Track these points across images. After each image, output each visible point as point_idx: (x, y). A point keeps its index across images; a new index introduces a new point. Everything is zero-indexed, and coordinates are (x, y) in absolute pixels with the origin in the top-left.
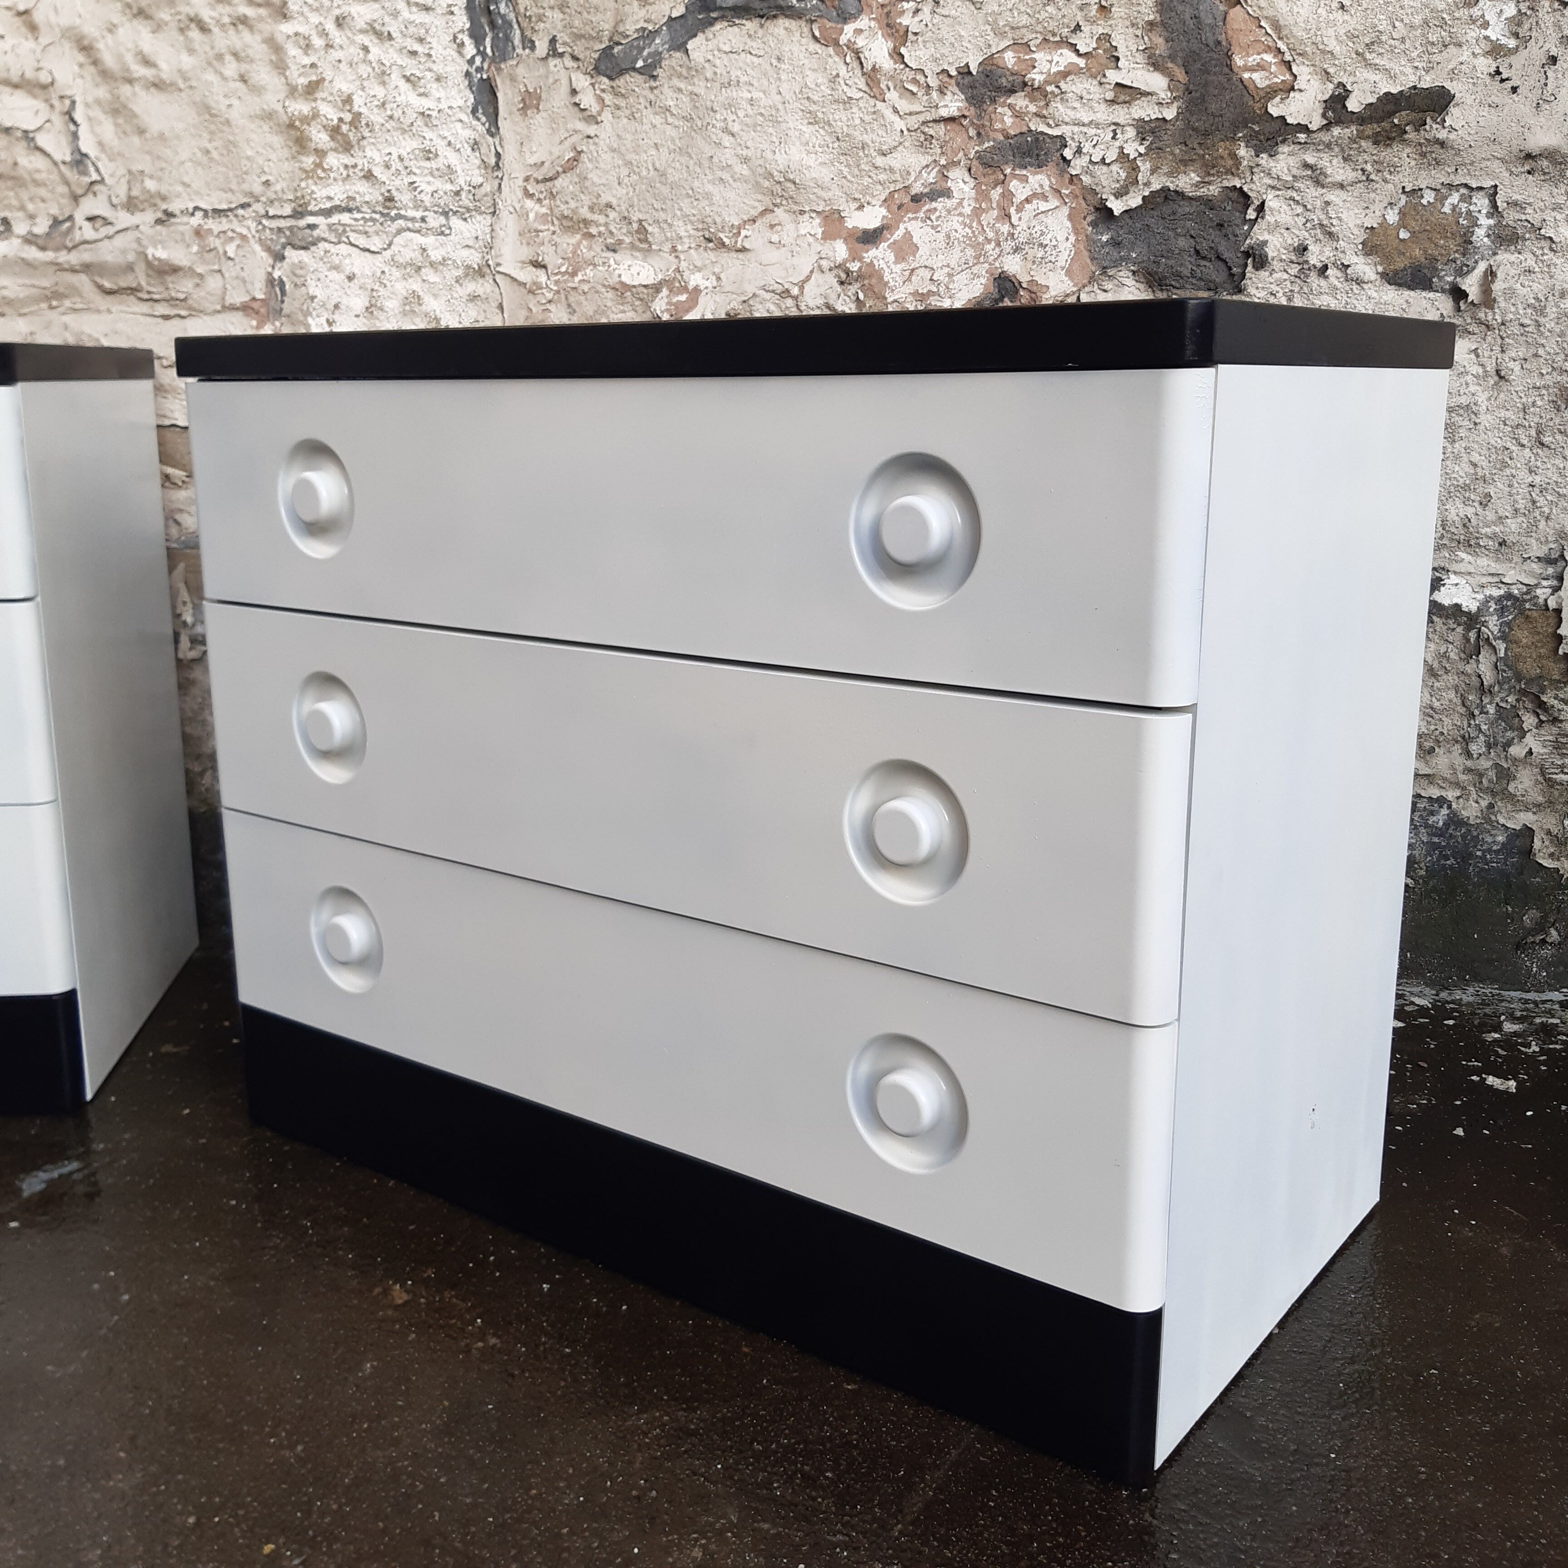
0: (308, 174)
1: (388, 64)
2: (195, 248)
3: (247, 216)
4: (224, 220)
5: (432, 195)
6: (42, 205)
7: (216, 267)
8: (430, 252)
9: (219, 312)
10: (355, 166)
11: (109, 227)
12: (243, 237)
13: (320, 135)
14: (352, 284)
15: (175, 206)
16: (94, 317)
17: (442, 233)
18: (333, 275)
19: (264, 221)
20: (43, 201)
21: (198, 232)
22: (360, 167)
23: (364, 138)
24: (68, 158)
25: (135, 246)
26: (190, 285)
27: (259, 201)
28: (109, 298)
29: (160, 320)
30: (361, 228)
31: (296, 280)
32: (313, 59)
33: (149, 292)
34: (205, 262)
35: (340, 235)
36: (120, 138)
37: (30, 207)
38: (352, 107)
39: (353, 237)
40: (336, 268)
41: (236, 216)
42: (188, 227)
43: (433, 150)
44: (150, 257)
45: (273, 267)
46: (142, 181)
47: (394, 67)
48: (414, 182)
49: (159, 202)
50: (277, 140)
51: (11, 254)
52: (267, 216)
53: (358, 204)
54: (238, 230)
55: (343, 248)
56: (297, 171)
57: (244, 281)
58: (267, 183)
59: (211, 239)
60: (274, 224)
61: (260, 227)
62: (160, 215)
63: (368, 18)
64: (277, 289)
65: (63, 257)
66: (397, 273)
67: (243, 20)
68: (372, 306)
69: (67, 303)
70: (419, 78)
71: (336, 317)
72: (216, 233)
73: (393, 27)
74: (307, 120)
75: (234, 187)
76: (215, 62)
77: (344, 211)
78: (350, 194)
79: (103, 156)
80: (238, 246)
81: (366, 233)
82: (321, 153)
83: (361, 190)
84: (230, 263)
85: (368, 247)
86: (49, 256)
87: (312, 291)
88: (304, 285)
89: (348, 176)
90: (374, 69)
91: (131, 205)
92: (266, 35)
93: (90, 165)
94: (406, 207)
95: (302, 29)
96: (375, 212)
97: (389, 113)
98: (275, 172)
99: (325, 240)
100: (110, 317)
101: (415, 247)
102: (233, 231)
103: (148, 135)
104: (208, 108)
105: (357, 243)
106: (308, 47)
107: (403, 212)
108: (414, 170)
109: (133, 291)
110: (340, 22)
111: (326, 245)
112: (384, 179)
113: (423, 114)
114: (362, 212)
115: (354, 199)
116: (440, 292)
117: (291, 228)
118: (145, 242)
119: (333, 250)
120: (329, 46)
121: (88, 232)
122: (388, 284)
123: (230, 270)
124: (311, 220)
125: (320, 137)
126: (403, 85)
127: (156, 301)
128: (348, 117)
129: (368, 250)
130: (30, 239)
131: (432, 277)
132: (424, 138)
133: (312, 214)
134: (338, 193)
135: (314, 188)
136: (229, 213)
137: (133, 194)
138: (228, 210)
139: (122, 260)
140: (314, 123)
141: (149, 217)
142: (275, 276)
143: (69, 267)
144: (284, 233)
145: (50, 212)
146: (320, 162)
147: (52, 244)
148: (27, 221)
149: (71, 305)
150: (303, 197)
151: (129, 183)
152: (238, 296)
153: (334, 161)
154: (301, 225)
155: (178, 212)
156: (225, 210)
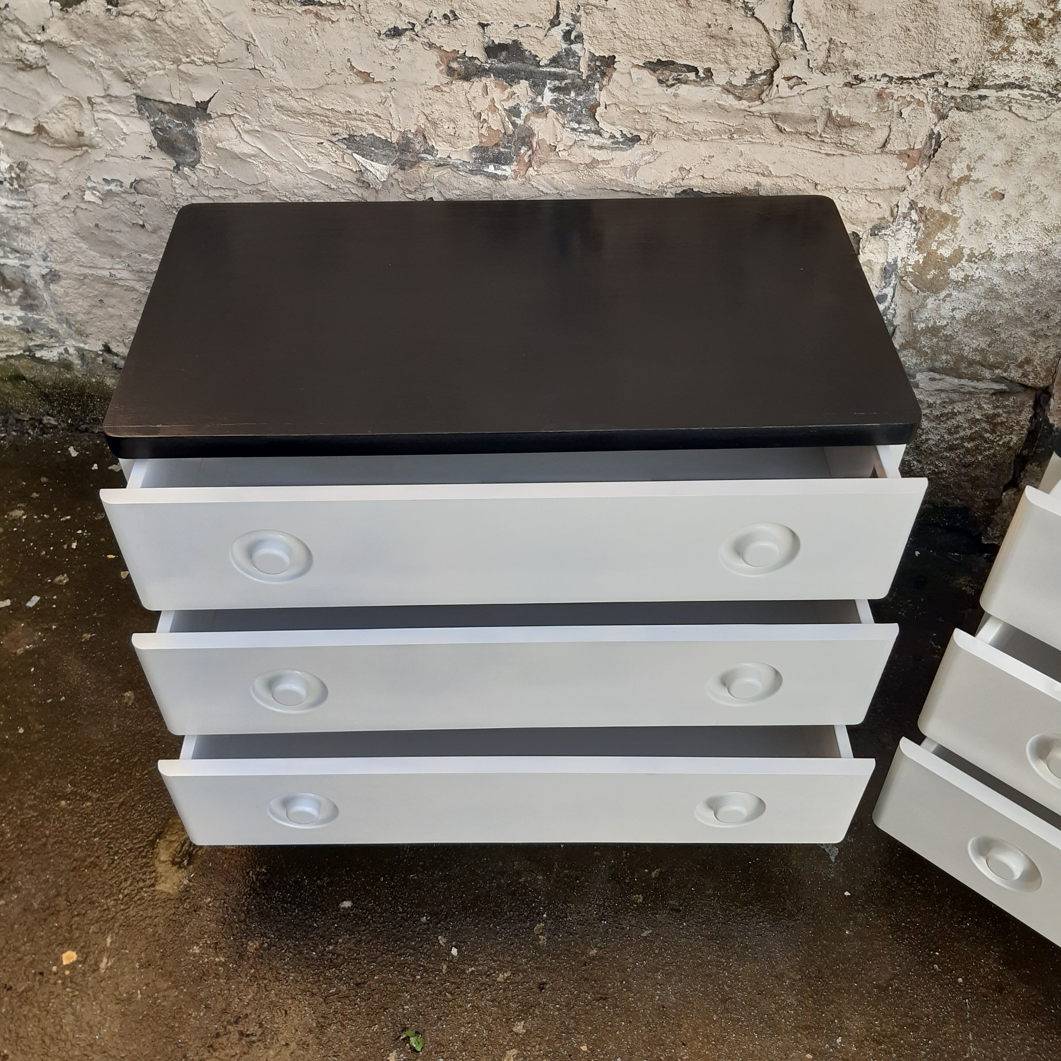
0: (995, 56)
2: (875, 109)
3: (927, 85)
4: (905, 87)
6: (744, 61)
7: (888, 123)
9: (875, 154)
10: (1041, 53)
11: (803, 85)
12: (919, 103)
13: (1016, 25)
14: (1000, 142)
15: (865, 73)
16: (768, 148)
18: (986, 134)
19: (940, 89)
20: (746, 58)
21: (880, 95)
22: (1043, 55)
23: (1057, 32)
24: (779, 28)
25: (822, 103)
26: (861, 136)
27: (941, 73)
28: (783, 135)
29: (824, 156)
30: (1026, 103)
31: (952, 135)
33: (821, 136)
34: (879, 119)
35: (1005, 105)
36: (827, 9)
37: (734, 62)
38: (1056, 7)
39: (1016, 107)
40: (991, 129)
41: (918, 84)
42: (872, 90)
44: (834, 114)
45: (936, 126)
46: (843, 51)
49: (851, 68)
50: (975, 26)
51: (710, 100)
52: (946, 86)
53: (1030, 84)
54: (917, 96)
55: (1003, 114)
56: (985, 52)
57: (908, 135)
58: (955, 61)
59: (891, 102)
60: (949, 93)
61: (936, 94)
62: (850, 79)
64: (934, 141)
65: (757, 107)
66: (1043, 138)
68: (1012, 161)
69: (747, 138)
71: (977, 165)
72: (895, 97)
74: (1010, 13)
75: (922, 60)
77: (1015, 88)
78: (1026, 74)
79: (808, 23)
80: (912, 110)
81: (1030, 106)
82: (1011, 40)
83: (1038, 72)
84: (901, 121)
85: (1026, 116)
86: (744, 104)
87: (963, 144)
88: (958, 140)
89: (1030, 60)
91: (826, 68)
93: (796, 34)
96: (1044, 92)
98: (964, 51)
99: (989, 108)
100: (782, 149)
102: (912, 97)
103: (858, 14)
105: (1017, 112)
109: (808, 134)
111: (989, 111)
114: (1031, 90)
115: (1028, 79)
117: (964, 96)
118: (831, 101)
119: (993, 116)
121: (784, 88)
122: (1033, 145)
123: (898, 126)
124: (983, 92)
125: (1015, 27)
127: (824, 142)
128: (1049, 14)
129: (1026, 119)
130: (729, 89)
133: (986, 87)
134: (1015, 72)
135: (995, 67)
136: (911, 81)
137: (830, 60)
138: (912, 79)
139: (808, 114)
140: (1015, 16)
141: (839, 79)
142: (936, 132)
143: (758, 114)
144: (956, 100)
145: (749, 67)
146: (1008, 47)
147: (747, 95)
148: (728, 72)
149: (750, 139)
150: (983, 74)
151: (829, 51)
152: (898, 145)
153: (1021, 46)
154: (972, 96)
155: (867, 79)
156: (908, 79)
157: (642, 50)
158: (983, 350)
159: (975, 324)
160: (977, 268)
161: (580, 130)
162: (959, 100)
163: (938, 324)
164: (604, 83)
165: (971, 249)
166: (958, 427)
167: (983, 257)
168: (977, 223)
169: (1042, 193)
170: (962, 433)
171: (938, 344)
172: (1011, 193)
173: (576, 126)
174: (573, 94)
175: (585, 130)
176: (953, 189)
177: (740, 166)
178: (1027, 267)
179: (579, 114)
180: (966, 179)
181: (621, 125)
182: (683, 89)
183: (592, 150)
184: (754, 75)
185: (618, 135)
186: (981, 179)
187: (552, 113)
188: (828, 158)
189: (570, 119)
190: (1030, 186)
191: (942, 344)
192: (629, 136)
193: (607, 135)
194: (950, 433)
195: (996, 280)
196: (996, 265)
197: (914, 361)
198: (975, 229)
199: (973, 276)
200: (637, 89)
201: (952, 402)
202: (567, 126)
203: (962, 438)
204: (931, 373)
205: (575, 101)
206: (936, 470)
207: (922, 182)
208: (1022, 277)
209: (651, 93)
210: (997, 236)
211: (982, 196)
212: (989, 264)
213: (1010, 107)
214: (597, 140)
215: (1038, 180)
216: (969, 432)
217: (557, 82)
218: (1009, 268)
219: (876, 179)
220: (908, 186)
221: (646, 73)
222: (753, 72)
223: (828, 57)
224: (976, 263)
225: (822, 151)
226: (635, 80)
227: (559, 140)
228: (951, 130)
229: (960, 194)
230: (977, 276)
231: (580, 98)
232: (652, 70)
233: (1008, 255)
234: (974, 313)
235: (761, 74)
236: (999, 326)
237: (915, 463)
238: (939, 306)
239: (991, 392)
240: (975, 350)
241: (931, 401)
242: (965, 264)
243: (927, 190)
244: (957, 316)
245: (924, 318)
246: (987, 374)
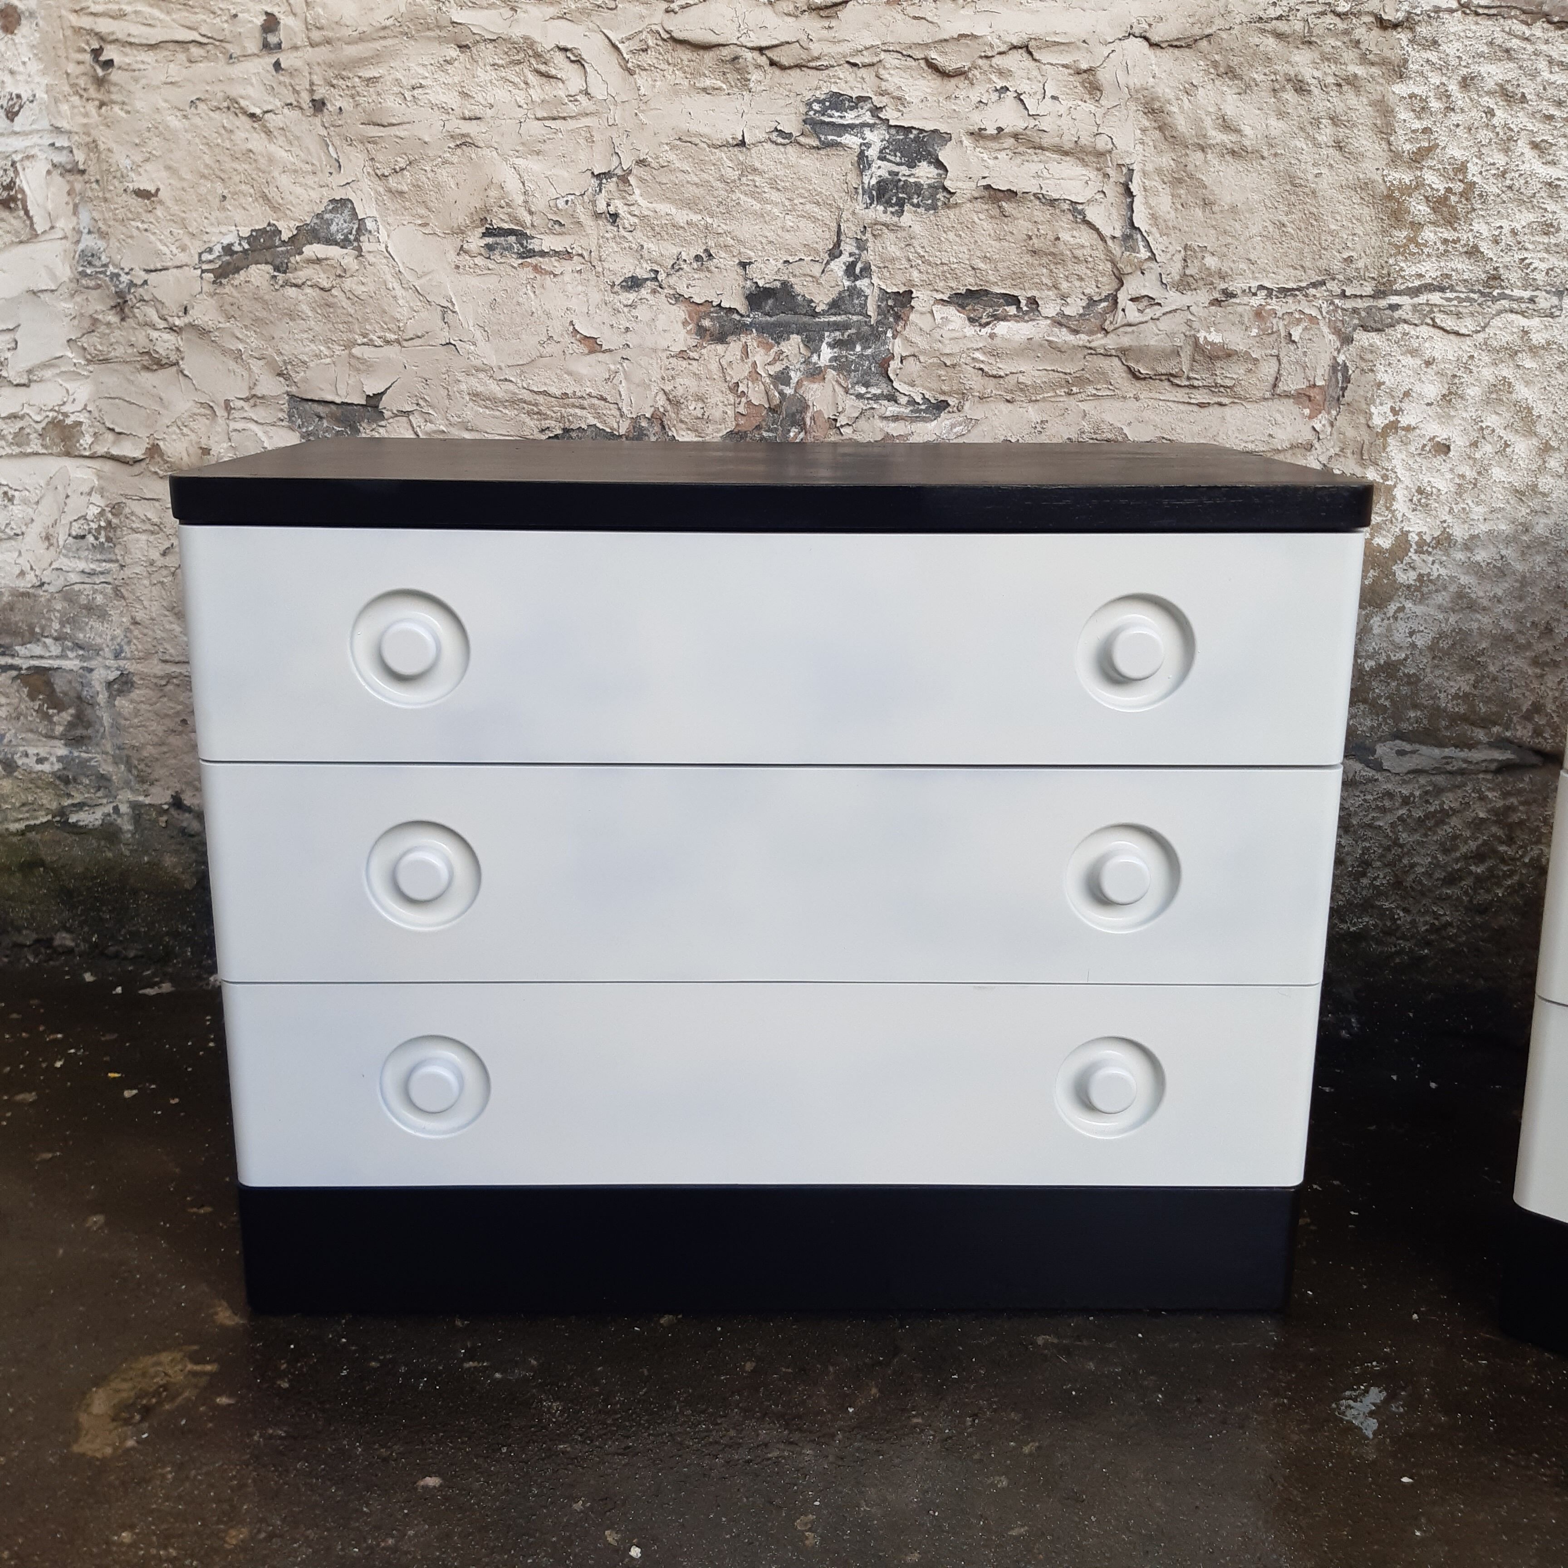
0: (1400, 250)
1: (1516, 130)
2: (1255, 332)
3: (1318, 295)
4: (1290, 300)
5: (1547, 273)
6: (1077, 283)
7: (1274, 352)
8: (1532, 336)
9: (1265, 399)
10: (1458, 240)
11: (1157, 308)
12: (1313, 319)
13: (1419, 207)
14: (1429, 370)
15: (1236, 286)
16: (1118, 404)
17: (1552, 315)
18: (1408, 360)
19: (1337, 301)
20: (1081, 279)
21: (1259, 314)
22: (1462, 242)
23: (1474, 210)
24: (1118, 234)
25: (1184, 328)
26: (1242, 371)
27: (1334, 279)
28: (1138, 384)
29: (1196, 408)
30: (1453, 309)
31: (1363, 365)
32: (1426, 123)
33: (1189, 378)
34: (1262, 345)
35: (1426, 316)
36: (1176, 210)
37: (1064, 285)
38: (1465, 177)
39: (1440, 319)
40: (1414, 352)
41: (1306, 296)
42: (1248, 308)
43: (1555, 224)
44: (1201, 340)
45: (1339, 352)
46: (1203, 258)
47: (1523, 133)
48: (1526, 258)
49: (1216, 281)
50: (1366, 212)
51: (1037, 338)
52: (1343, 295)
53: (1454, 282)
54: (1307, 311)
55: (1425, 331)
56: (1386, 246)
57: (1305, 367)
58: (1349, 260)
59: (1274, 321)
60: (1349, 304)
61: (1332, 307)
62: (1217, 295)
63: (1500, 78)
64: (1340, 374)
65: (1099, 341)
66: (1486, 358)
67: (1352, 81)
68: (1450, 393)
69: (1091, 390)
70: (1551, 145)
71: (1404, 406)
72: (1280, 314)
73: (1529, 89)
74: (1408, 190)
75: (1308, 264)
76: (1309, 128)
77: (1434, 290)
78: (1445, 272)
79: (1154, 230)
80: (1304, 330)
81: (1458, 314)
82: (1417, 226)
83: (1459, 266)
84: (1292, 347)
85: (1456, 328)
86: (1083, 339)
87: (1381, 376)
88: (1372, 371)
89: (1446, 251)
90: (1498, 134)
91: (1184, 284)
92: (1376, 97)
93: (1141, 244)
94: (1512, 286)
95: (1417, 91)
96: (1473, 291)
97: (1508, 182)
98: (1359, 247)
99: (1405, 322)
100: (1138, 404)
101: (1514, 330)
102: (1301, 312)
103: (1216, 208)
104: (1292, 180)
105: (1443, 325)
106: (1423, 110)
107: (1508, 292)
108: (1528, 245)
109: (1170, 377)
110: (1466, 83)
111: (1406, 326)
112: (1491, 255)
113: (1550, 184)
114: (1456, 291)
115: (1448, 276)
116: (1535, 379)
117: (1370, 308)
118: (1196, 325)
119: (1413, 332)
120: (1450, 109)
121: (1132, 313)
122: (1475, 369)
123: (1289, 355)
124: (1394, 300)
125: (1419, 209)
126: (1529, 153)
127: (1194, 387)
128: (1458, 187)
129: (1457, 334)
130: (1060, 321)
131: (1529, 363)
132: (1546, 210)
133: (1397, 293)
134: (1430, 270)
135: (1402, 264)
136: (1298, 293)
137: (1188, 272)
138: (1297, 289)
139: (1167, 344)
140: (1416, 193)
141: (1203, 297)
142: (1340, 361)
143: (1102, 351)
144: (1359, 314)
145: (1086, 291)
146: (1415, 237)
147: (1086, 327)
148: (1059, 301)
149: (1094, 392)
150: (1389, 275)
151: (1185, 260)
152: (1293, 383)
153: (1432, 235)
154: (1380, 306)
155: (1239, 292)
156: (1293, 289)
157: (946, 279)
158: (1466, 695)
159: (1447, 653)
160: (1433, 562)
161: (869, 396)
162: (1363, 314)
163: (1393, 658)
164: (899, 329)
165: (1419, 534)
166: (1455, 837)
167: (1438, 543)
168: (1420, 491)
169: (1502, 438)
170: (1464, 849)
171: (1398, 690)
172: (1459, 442)
173: (863, 390)
174: (858, 348)
175: (875, 395)
176: (1377, 442)
177: (1083, 433)
178: (1503, 552)
179: (868, 372)
180: (1393, 427)
181: (922, 386)
182: (1002, 328)
183: (885, 422)
184: (1092, 302)
185: (919, 399)
186: (1413, 424)
187: (831, 374)
188: (1202, 410)
189: (855, 380)
190: (1482, 429)
191: (1405, 690)
192: (933, 401)
193: (903, 400)
194: (1446, 851)
195: (1464, 580)
196: (1460, 556)
197: (1369, 723)
198: (1419, 501)
199: (1429, 574)
200: (942, 332)
201: (1439, 791)
202: (851, 391)
203: (1465, 857)
204: (1398, 742)
205: (861, 356)
206: (1436, 923)
207: (1335, 436)
208: (1499, 568)
209: (960, 334)
210: (1451, 509)
211: (1419, 451)
212: (1448, 555)
213: (1433, 319)
214: (892, 409)
215: (1491, 421)
216: (1473, 845)
217: (837, 333)
218: (1478, 558)
219: (1270, 435)
220: (1315, 441)
221: (951, 312)
222: (1090, 299)
223: (1186, 267)
224: (1430, 553)
225: (1193, 401)
226: (939, 321)
227: (840, 409)
228: (1361, 358)
229: (1388, 450)
230: (1436, 574)
231: (869, 352)
232: (959, 305)
233: (1473, 537)
234: (1442, 635)
235: (1101, 301)
236: (1482, 652)
237: (1402, 914)
238: (1389, 629)
239: (1493, 766)
240: (1456, 696)
241: (1405, 792)
242: (1415, 557)
243: (1342, 450)
244: (1419, 643)
245: (1371, 650)
246: (1480, 735)
